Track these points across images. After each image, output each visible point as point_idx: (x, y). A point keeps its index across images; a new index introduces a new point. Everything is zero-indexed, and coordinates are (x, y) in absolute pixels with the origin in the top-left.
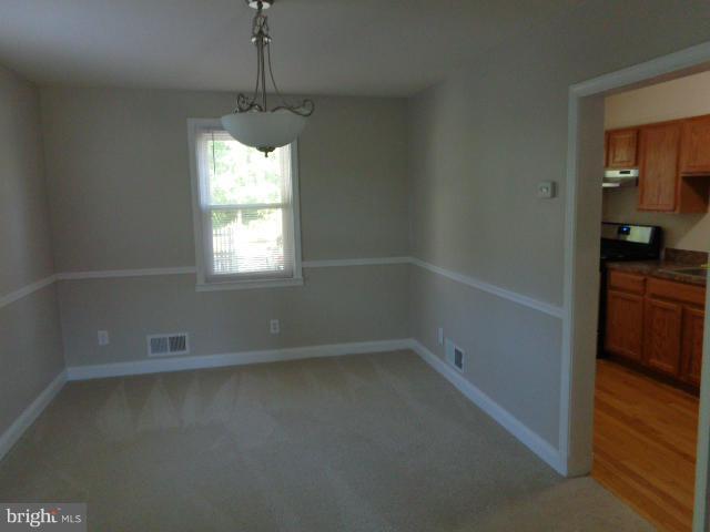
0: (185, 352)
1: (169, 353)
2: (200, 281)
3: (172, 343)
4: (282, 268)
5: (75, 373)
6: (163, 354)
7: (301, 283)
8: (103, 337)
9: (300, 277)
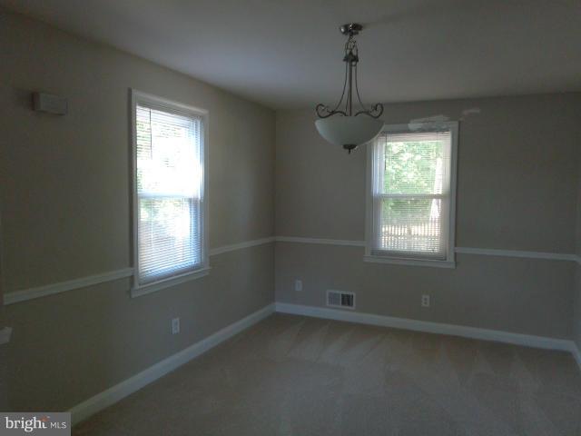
0: (350, 308)
1: (340, 306)
2: (368, 254)
3: (343, 299)
4: (436, 250)
5: (281, 307)
6: (335, 306)
7: (453, 266)
8: (299, 286)
9: (452, 260)
